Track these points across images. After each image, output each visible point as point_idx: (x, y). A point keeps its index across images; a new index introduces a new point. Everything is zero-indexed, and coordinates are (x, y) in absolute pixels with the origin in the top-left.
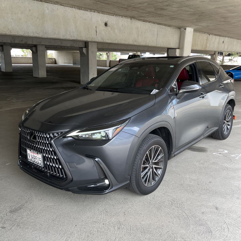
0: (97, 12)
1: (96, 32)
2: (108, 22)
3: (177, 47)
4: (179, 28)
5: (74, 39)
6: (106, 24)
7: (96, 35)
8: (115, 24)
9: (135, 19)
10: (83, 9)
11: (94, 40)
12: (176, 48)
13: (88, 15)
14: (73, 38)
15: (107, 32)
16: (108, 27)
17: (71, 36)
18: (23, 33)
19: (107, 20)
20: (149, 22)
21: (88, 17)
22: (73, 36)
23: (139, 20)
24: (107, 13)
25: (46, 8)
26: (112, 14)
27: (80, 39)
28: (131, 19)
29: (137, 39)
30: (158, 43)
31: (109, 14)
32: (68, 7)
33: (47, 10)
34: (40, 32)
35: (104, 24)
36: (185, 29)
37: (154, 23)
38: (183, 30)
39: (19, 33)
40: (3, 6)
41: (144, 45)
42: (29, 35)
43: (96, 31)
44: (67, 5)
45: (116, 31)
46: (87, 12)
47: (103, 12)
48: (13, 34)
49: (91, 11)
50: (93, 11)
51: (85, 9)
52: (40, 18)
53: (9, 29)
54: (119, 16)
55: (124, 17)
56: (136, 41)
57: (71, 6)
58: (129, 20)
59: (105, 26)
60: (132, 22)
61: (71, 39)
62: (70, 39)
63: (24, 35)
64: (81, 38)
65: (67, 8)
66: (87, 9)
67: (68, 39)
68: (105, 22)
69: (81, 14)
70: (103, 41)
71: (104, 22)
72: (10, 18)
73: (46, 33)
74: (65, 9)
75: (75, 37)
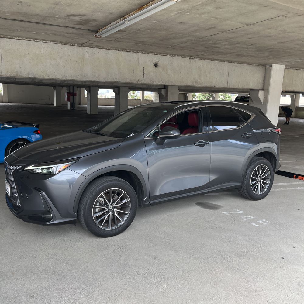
0: (145, 53)
1: (144, 74)
2: (159, 63)
3: (261, 89)
4: (264, 65)
6: (156, 65)
7: (144, 77)
8: (168, 64)
9: (196, 58)
11: (140, 82)
12: (258, 89)
13: (134, 56)
14: (115, 80)
15: (157, 73)
16: (159, 68)
17: (113, 78)
18: (61, 77)
19: (157, 60)
20: (216, 60)
21: (134, 58)
22: (115, 78)
23: (202, 59)
24: (158, 53)
25: (86, 53)
26: (164, 54)
28: (190, 58)
29: (198, 80)
30: (230, 84)
31: (160, 54)
32: (111, 50)
33: (87, 54)
34: (79, 76)
35: (153, 65)
36: (271, 66)
37: (224, 61)
38: (268, 67)
39: (57, 77)
40: (43, 53)
41: (208, 86)
42: (67, 78)
43: (144, 72)
44: (109, 48)
45: (169, 71)
46: (133, 54)
47: (153, 53)
48: (51, 78)
49: (138, 53)
50: (140, 52)
51: (130, 51)
52: (79, 62)
53: (47, 73)
54: (173, 56)
55: (180, 56)
56: (196, 82)
57: (114, 48)
58: (187, 59)
59: (155, 67)
60: (191, 62)
62: (112, 81)
63: (62, 78)
64: (125, 81)
65: (109, 51)
66: (133, 50)
67: (109, 81)
68: (155, 63)
69: (125, 56)
70: (152, 83)
71: (153, 63)
72: (49, 63)
73: (85, 76)
74: (107, 52)
75: (118, 79)
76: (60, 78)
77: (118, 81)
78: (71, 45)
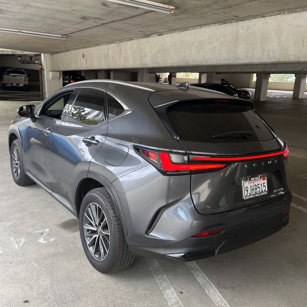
5: (275, 61)
10: (298, 10)
14: (273, 60)
17: (270, 58)
22: (273, 57)
25: (241, 28)
27: (285, 60)
33: (242, 30)
34: (231, 59)
40: (204, 38)
42: (221, 63)
44: (271, 14)
46: (304, 13)
52: (233, 41)
53: (205, 59)
57: (278, 13)
61: (270, 61)
62: (268, 62)
64: (287, 59)
67: (265, 62)
69: (290, 21)
72: (208, 48)
73: (237, 58)
74: (265, 21)
75: (276, 58)
76: (215, 63)
77: (277, 61)
78: (229, 22)
